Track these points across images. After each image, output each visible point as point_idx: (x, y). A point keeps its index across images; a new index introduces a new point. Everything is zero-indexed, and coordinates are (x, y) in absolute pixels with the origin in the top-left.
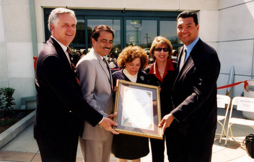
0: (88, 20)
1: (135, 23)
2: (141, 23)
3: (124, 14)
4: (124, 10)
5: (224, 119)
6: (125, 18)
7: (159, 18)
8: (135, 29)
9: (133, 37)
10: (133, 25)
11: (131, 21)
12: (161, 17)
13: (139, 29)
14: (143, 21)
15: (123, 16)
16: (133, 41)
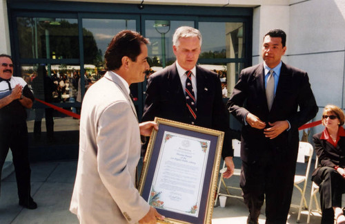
0: (83, 19)
1: (161, 25)
2: (169, 25)
3: (141, 11)
4: (142, 4)
5: (304, 182)
6: (143, 17)
7: (197, 18)
8: (160, 36)
9: (157, 48)
10: (156, 28)
11: (154, 21)
12: (199, 16)
13: (167, 36)
14: (172, 22)
15: (140, 14)
16: (157, 53)
